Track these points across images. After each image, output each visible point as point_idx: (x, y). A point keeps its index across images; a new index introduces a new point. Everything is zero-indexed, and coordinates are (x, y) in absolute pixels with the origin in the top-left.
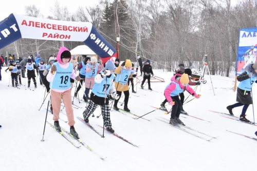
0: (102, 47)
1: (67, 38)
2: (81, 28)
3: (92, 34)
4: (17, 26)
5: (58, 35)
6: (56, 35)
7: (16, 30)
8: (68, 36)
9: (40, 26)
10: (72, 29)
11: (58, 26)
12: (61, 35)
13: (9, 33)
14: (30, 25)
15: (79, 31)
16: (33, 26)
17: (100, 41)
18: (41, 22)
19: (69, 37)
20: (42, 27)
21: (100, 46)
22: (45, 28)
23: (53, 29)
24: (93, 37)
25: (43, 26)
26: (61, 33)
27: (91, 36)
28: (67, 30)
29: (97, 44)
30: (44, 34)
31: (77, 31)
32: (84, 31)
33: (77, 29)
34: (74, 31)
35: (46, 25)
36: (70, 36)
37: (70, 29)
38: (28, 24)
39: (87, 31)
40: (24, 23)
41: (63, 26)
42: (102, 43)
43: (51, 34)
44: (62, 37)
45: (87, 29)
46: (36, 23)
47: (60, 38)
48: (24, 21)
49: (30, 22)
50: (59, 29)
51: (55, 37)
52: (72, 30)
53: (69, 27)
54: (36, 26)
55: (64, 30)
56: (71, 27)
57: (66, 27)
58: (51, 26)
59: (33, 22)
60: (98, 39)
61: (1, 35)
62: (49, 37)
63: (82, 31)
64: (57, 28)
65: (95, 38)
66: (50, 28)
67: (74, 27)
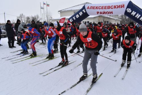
0: (138, 18)
1: (111, 13)
2: (120, 6)
3: (128, 9)
4: (85, 10)
5: (105, 12)
6: (104, 12)
7: (85, 12)
8: (111, 12)
9: (95, 8)
10: (113, 7)
11: (105, 7)
12: (107, 12)
13: (82, 13)
14: (90, 9)
15: (118, 8)
16: (92, 9)
17: (135, 13)
18: (96, 6)
19: (112, 13)
21: (136, 16)
22: (97, 9)
23: (102, 9)
25: (97, 8)
27: (127, 10)
28: (109, 8)
29: (133, 15)
30: (97, 12)
31: (116, 8)
32: (122, 7)
33: (117, 7)
35: (98, 8)
36: (112, 12)
37: (112, 7)
38: (90, 8)
39: (124, 7)
40: (88, 8)
43: (101, 12)
44: (108, 13)
45: (124, 5)
46: (94, 7)
47: (107, 14)
48: (89, 7)
49: (91, 7)
50: (105, 9)
51: (104, 14)
52: (113, 8)
54: (93, 9)
55: (108, 8)
56: (113, 6)
57: (110, 6)
58: (101, 8)
59: (92, 7)
60: (134, 11)
61: (79, 15)
62: (100, 14)
63: (120, 8)
64: (104, 8)
65: (131, 11)
66: (100, 9)
67: (115, 6)
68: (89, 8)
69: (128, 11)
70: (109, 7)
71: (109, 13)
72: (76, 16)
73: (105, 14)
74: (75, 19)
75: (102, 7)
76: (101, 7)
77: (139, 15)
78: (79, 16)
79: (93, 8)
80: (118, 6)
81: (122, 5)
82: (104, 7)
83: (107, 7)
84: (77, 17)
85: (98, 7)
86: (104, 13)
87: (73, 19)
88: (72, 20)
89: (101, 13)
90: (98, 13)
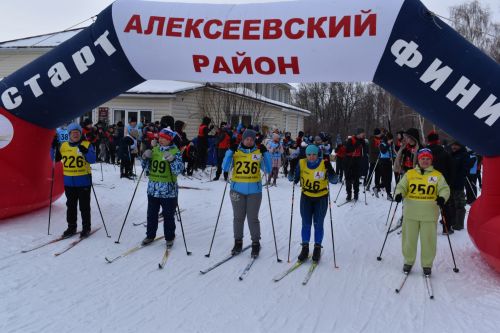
0: (463, 104)
1: (289, 71)
2: (346, 20)
3: (400, 43)
4: (113, 39)
5: (247, 61)
6: (240, 60)
8: (288, 61)
9: (182, 31)
10: (304, 27)
11: (248, 23)
12: (259, 62)
14: (149, 31)
15: (333, 33)
16: (160, 32)
17: (447, 71)
18: (187, 17)
19: (295, 65)
20: (187, 35)
21: (451, 96)
22: (197, 35)
23: (227, 36)
24: (408, 54)
25: (192, 28)
26: (255, 49)
27: (395, 50)
28: (278, 35)
29: (435, 87)
30: (196, 58)
31: (322, 35)
32: (359, 32)
33: (325, 26)
34: (310, 35)
35: (201, 28)
36: (295, 60)
37: (295, 28)
38: (144, 27)
39: (373, 32)
40: (134, 24)
41: (267, 22)
42: (464, 81)
43: (220, 60)
44: (265, 66)
45: (372, 20)
46: (172, 20)
48: (136, 18)
49: (152, 19)
50: (247, 36)
51: (238, 70)
52: (300, 34)
53: (290, 23)
54: (170, 33)
55: (267, 36)
56: (300, 22)
57: (279, 22)
58: (221, 29)
59: (162, 20)
60: (437, 62)
61: (71, 67)
62: (216, 70)
63: (347, 34)
64: (240, 32)
65: (418, 59)
66: (218, 34)
67: (311, 20)
68: (139, 29)
69: (401, 61)
70: (274, 29)
71: (272, 70)
72: (51, 72)
73: (250, 71)
74: (37, 92)
75: (228, 27)
76: (219, 23)
77: (468, 88)
78: (66, 76)
79: (166, 26)
80: (333, 19)
81: (358, 18)
82: (241, 26)
83: (261, 26)
84: (56, 83)
85: (200, 21)
86: (243, 65)
87: (26, 92)
88: (19, 100)
89: (220, 65)
90: (199, 62)
